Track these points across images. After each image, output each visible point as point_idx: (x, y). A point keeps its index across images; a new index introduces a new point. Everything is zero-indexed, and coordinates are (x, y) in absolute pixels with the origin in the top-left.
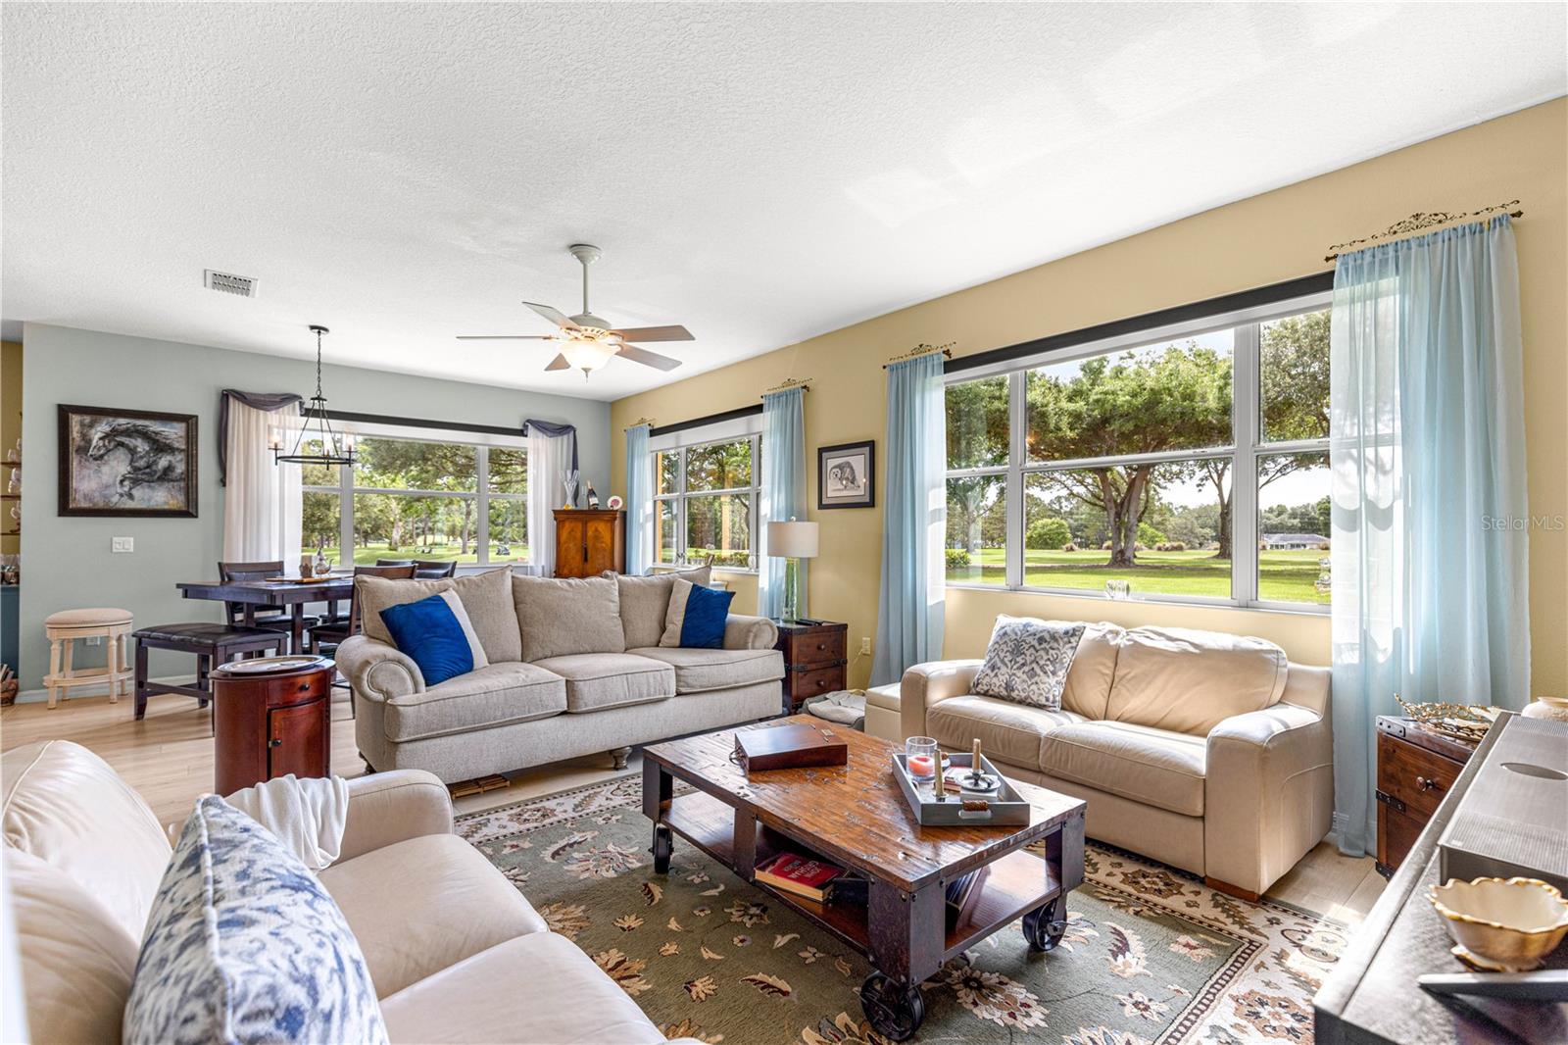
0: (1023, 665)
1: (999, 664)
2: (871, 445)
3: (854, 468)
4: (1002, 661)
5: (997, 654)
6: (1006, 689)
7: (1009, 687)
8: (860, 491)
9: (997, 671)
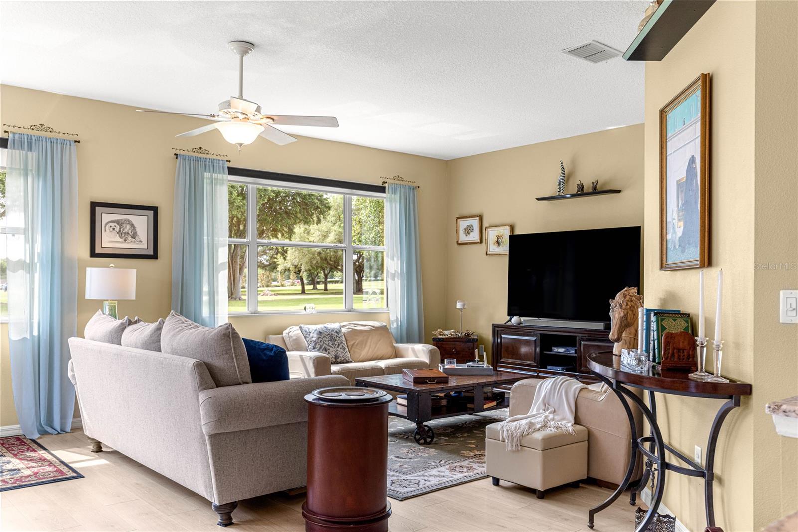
0: (339, 345)
1: (328, 348)
2: (155, 209)
3: (135, 225)
4: (328, 345)
5: (324, 343)
6: (335, 358)
7: (336, 357)
8: (142, 243)
9: (328, 351)
